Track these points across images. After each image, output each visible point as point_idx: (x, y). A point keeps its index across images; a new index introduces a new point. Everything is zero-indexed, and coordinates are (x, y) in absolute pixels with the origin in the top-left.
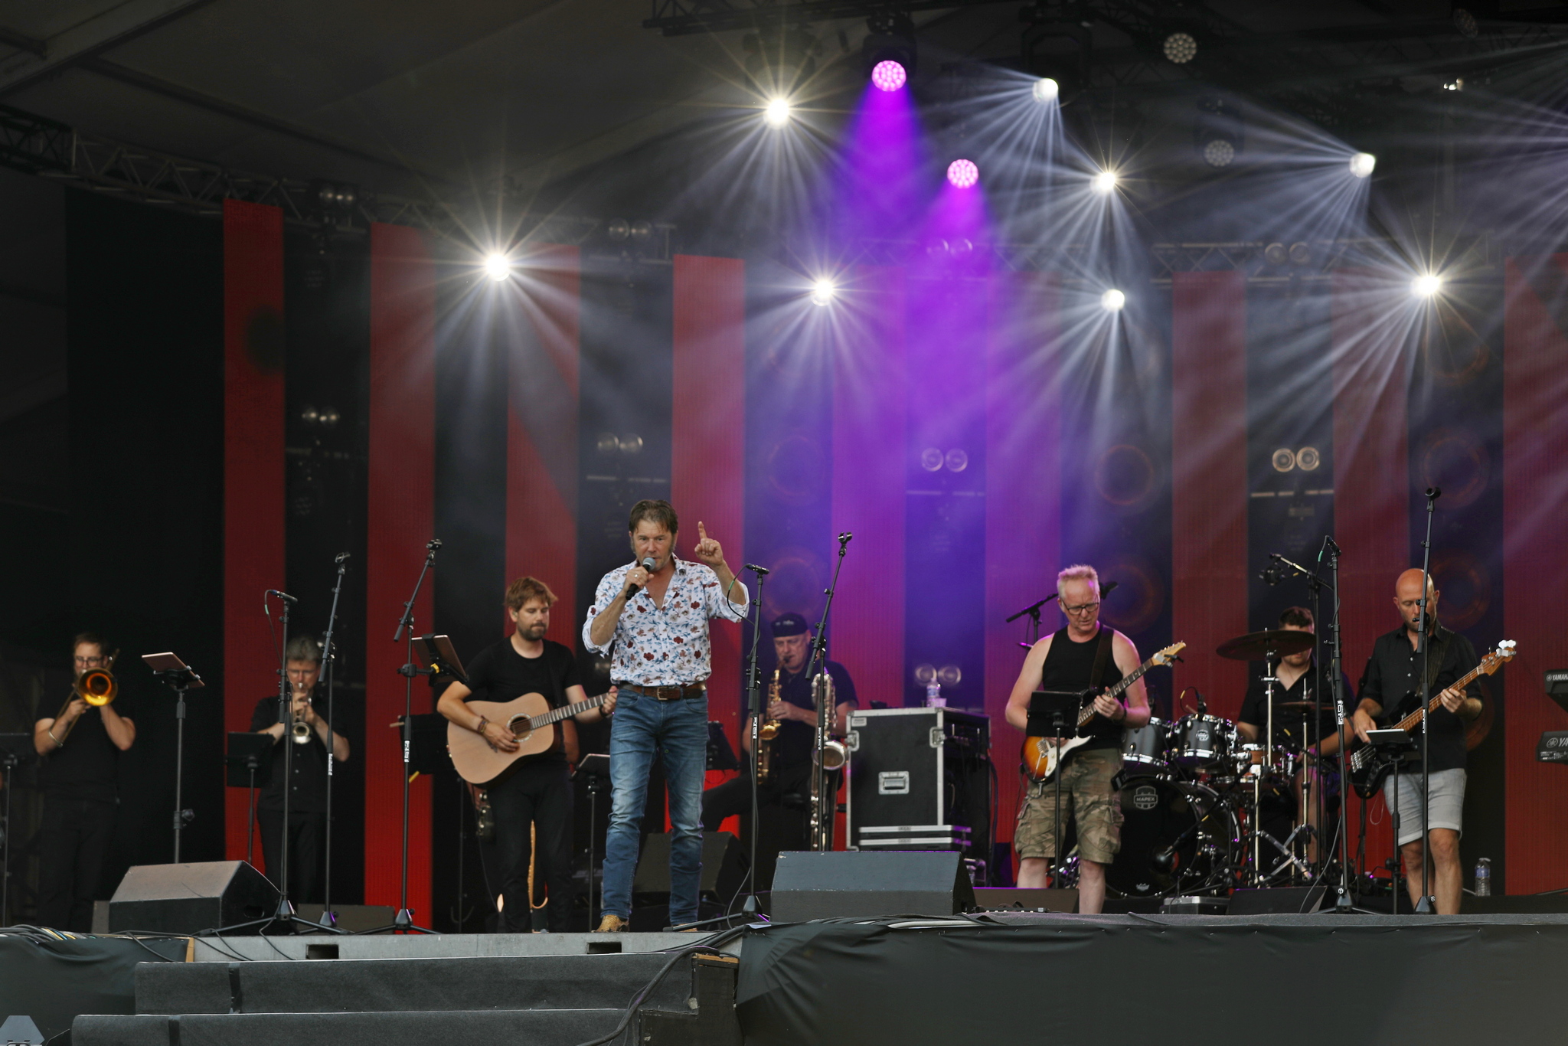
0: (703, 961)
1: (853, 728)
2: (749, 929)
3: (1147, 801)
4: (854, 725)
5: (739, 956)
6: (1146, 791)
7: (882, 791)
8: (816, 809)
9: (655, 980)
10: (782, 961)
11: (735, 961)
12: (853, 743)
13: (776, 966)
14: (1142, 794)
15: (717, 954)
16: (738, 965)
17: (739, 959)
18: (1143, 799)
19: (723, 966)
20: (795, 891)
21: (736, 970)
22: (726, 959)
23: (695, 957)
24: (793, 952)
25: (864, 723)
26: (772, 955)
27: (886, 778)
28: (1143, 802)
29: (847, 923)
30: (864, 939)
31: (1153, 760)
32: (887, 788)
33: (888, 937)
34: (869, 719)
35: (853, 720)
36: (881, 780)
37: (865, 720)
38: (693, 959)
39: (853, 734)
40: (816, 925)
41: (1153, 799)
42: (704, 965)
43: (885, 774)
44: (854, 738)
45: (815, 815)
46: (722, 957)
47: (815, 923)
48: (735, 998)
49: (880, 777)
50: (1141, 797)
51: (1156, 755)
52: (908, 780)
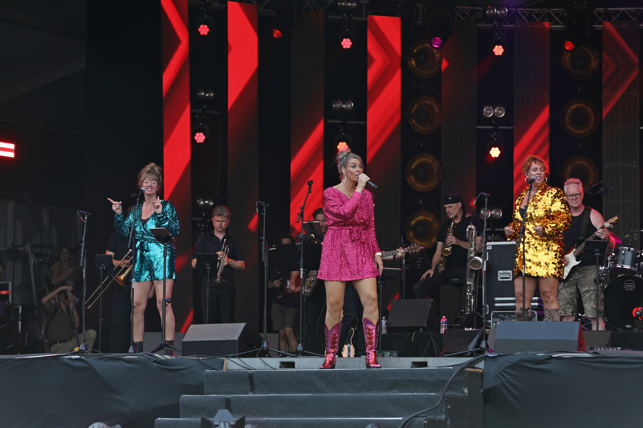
0: (469, 371)
2: (487, 356)
3: (630, 287)
5: (483, 368)
6: (629, 282)
7: (499, 279)
8: (469, 288)
9: (450, 380)
10: (503, 371)
11: (481, 371)
13: (500, 373)
14: (628, 284)
15: (474, 368)
16: (483, 372)
17: (483, 370)
18: (628, 286)
19: (477, 373)
20: (505, 339)
21: (482, 375)
22: (478, 370)
23: (466, 370)
24: (508, 367)
25: (491, 248)
26: (499, 368)
28: (628, 287)
29: (533, 354)
30: (540, 361)
31: (631, 267)
32: (502, 278)
33: (552, 361)
34: (493, 246)
37: (491, 246)
38: (465, 371)
40: (518, 355)
41: (633, 286)
42: (470, 373)
43: (501, 272)
46: (476, 369)
47: (518, 354)
48: (482, 387)
49: (498, 273)
50: (627, 285)
51: (633, 265)
52: (511, 274)
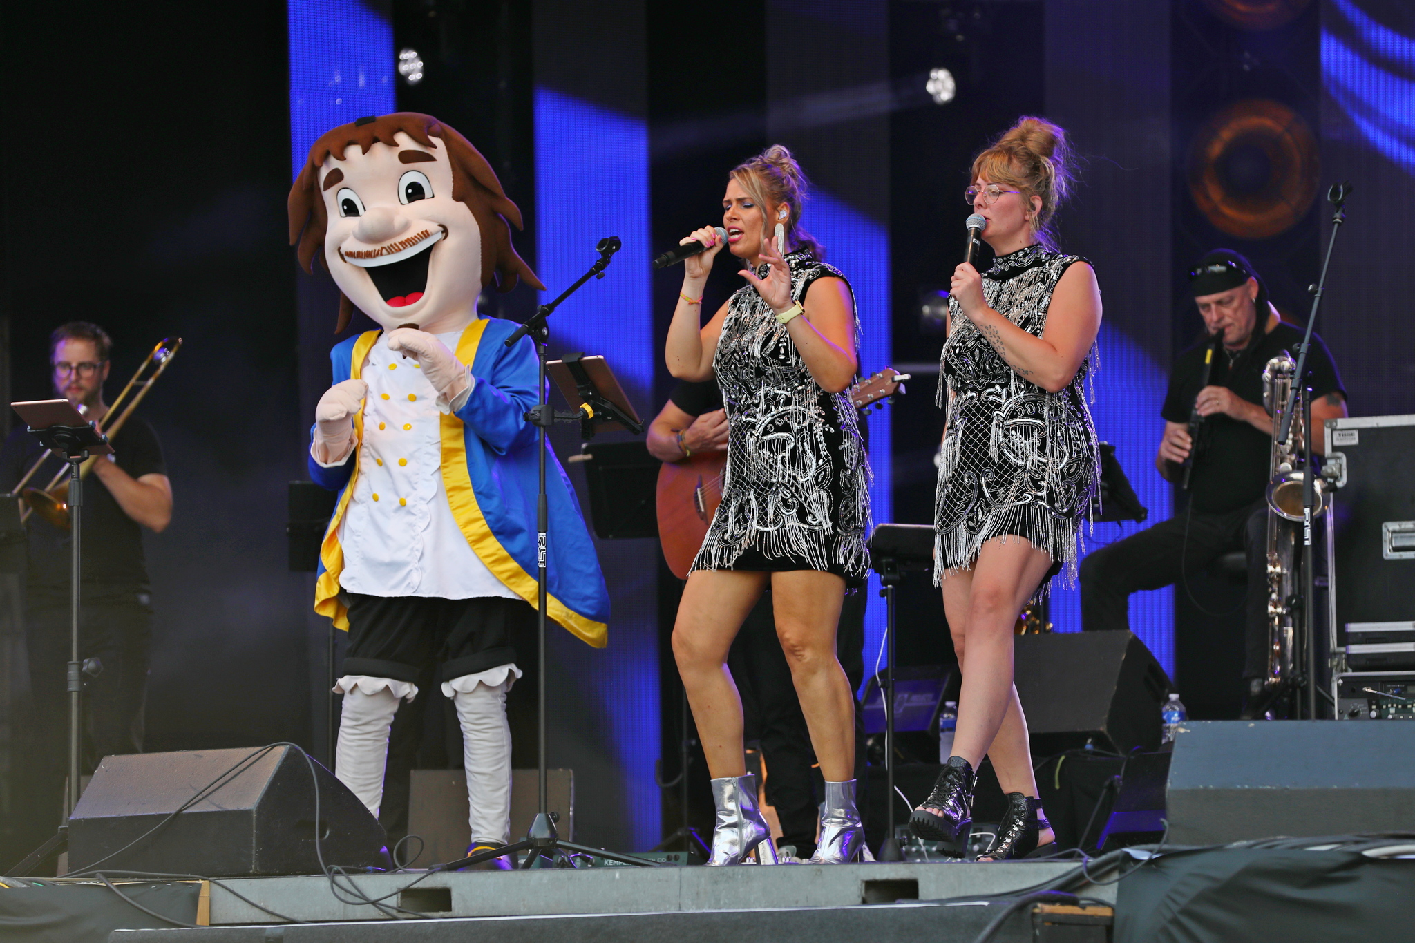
0: (1050, 917)
1: (1335, 449)
2: (1130, 860)
4: (1336, 443)
5: (1114, 903)
7: (1388, 554)
8: (1275, 587)
10: (1186, 912)
11: (1107, 912)
12: (1338, 473)
13: (1175, 921)
15: (1074, 902)
16: (1112, 919)
17: (1113, 910)
19: (1085, 923)
20: (1206, 790)
21: (1109, 927)
22: (1091, 911)
23: (1037, 911)
24: (1202, 898)
25: (1355, 441)
26: (1169, 903)
27: (1394, 532)
29: (1294, 848)
30: (1321, 876)
32: (1396, 549)
33: (1364, 872)
34: (1362, 432)
35: (1336, 434)
36: (1386, 536)
37: (1356, 433)
38: (1034, 915)
39: (1337, 458)
40: (1241, 851)
42: (1054, 923)
43: (1392, 526)
44: (1337, 466)
45: (1274, 596)
46: (1083, 907)
47: (1241, 848)
49: (1384, 530)
